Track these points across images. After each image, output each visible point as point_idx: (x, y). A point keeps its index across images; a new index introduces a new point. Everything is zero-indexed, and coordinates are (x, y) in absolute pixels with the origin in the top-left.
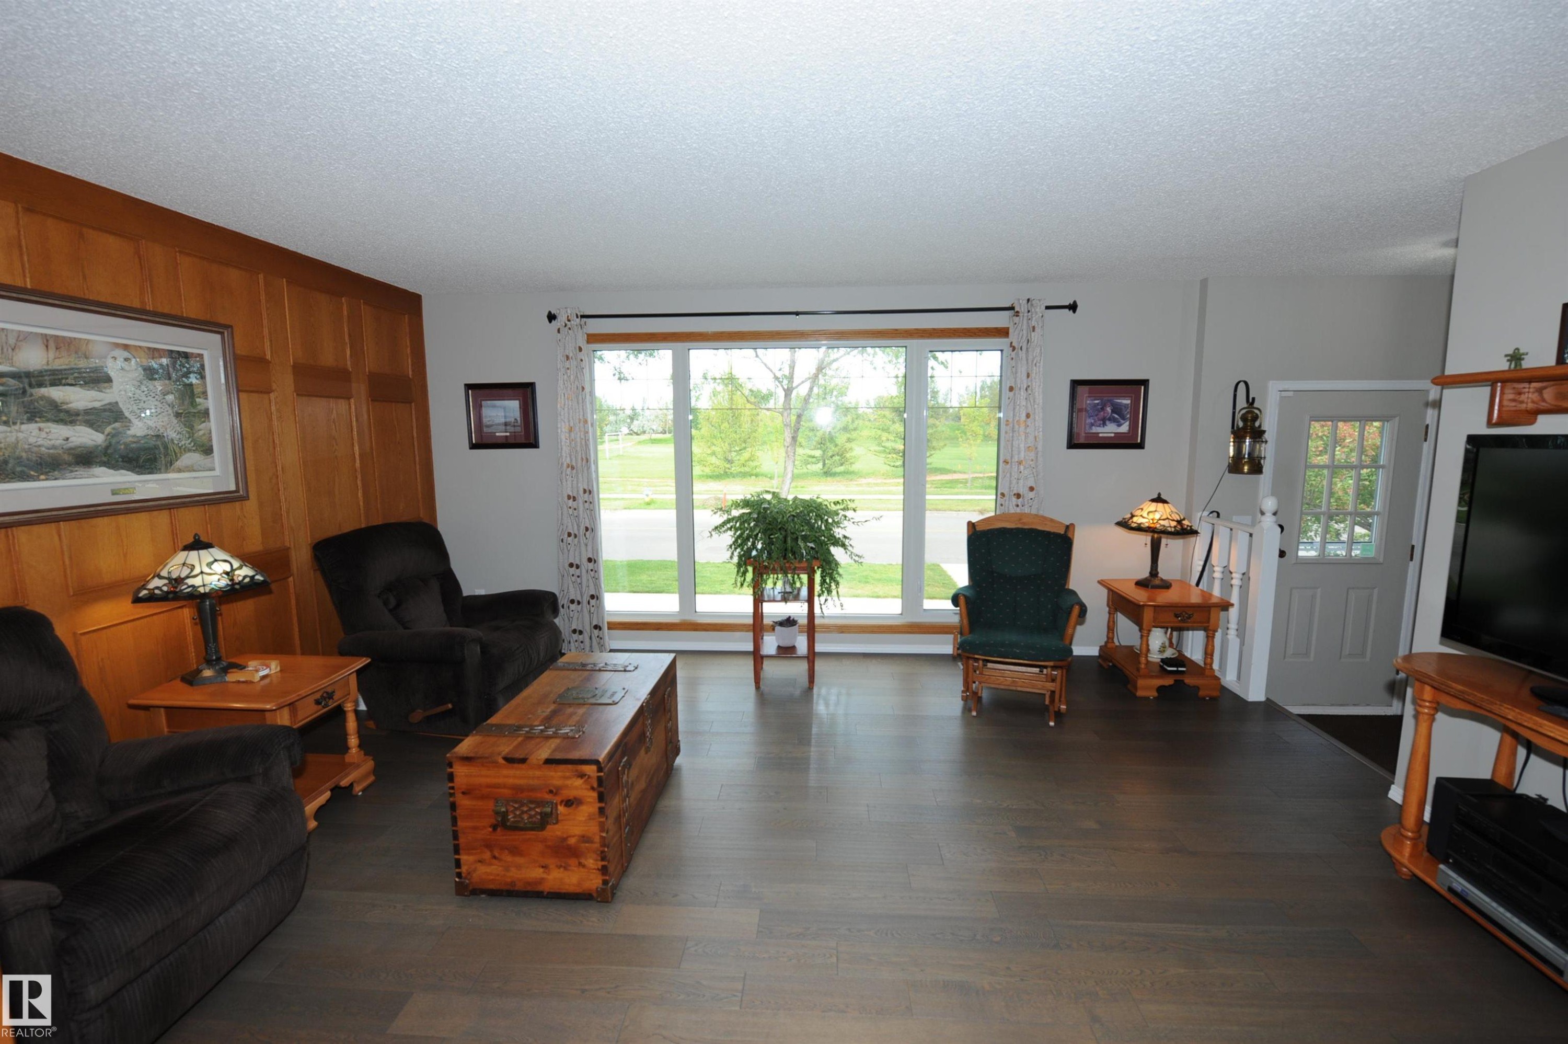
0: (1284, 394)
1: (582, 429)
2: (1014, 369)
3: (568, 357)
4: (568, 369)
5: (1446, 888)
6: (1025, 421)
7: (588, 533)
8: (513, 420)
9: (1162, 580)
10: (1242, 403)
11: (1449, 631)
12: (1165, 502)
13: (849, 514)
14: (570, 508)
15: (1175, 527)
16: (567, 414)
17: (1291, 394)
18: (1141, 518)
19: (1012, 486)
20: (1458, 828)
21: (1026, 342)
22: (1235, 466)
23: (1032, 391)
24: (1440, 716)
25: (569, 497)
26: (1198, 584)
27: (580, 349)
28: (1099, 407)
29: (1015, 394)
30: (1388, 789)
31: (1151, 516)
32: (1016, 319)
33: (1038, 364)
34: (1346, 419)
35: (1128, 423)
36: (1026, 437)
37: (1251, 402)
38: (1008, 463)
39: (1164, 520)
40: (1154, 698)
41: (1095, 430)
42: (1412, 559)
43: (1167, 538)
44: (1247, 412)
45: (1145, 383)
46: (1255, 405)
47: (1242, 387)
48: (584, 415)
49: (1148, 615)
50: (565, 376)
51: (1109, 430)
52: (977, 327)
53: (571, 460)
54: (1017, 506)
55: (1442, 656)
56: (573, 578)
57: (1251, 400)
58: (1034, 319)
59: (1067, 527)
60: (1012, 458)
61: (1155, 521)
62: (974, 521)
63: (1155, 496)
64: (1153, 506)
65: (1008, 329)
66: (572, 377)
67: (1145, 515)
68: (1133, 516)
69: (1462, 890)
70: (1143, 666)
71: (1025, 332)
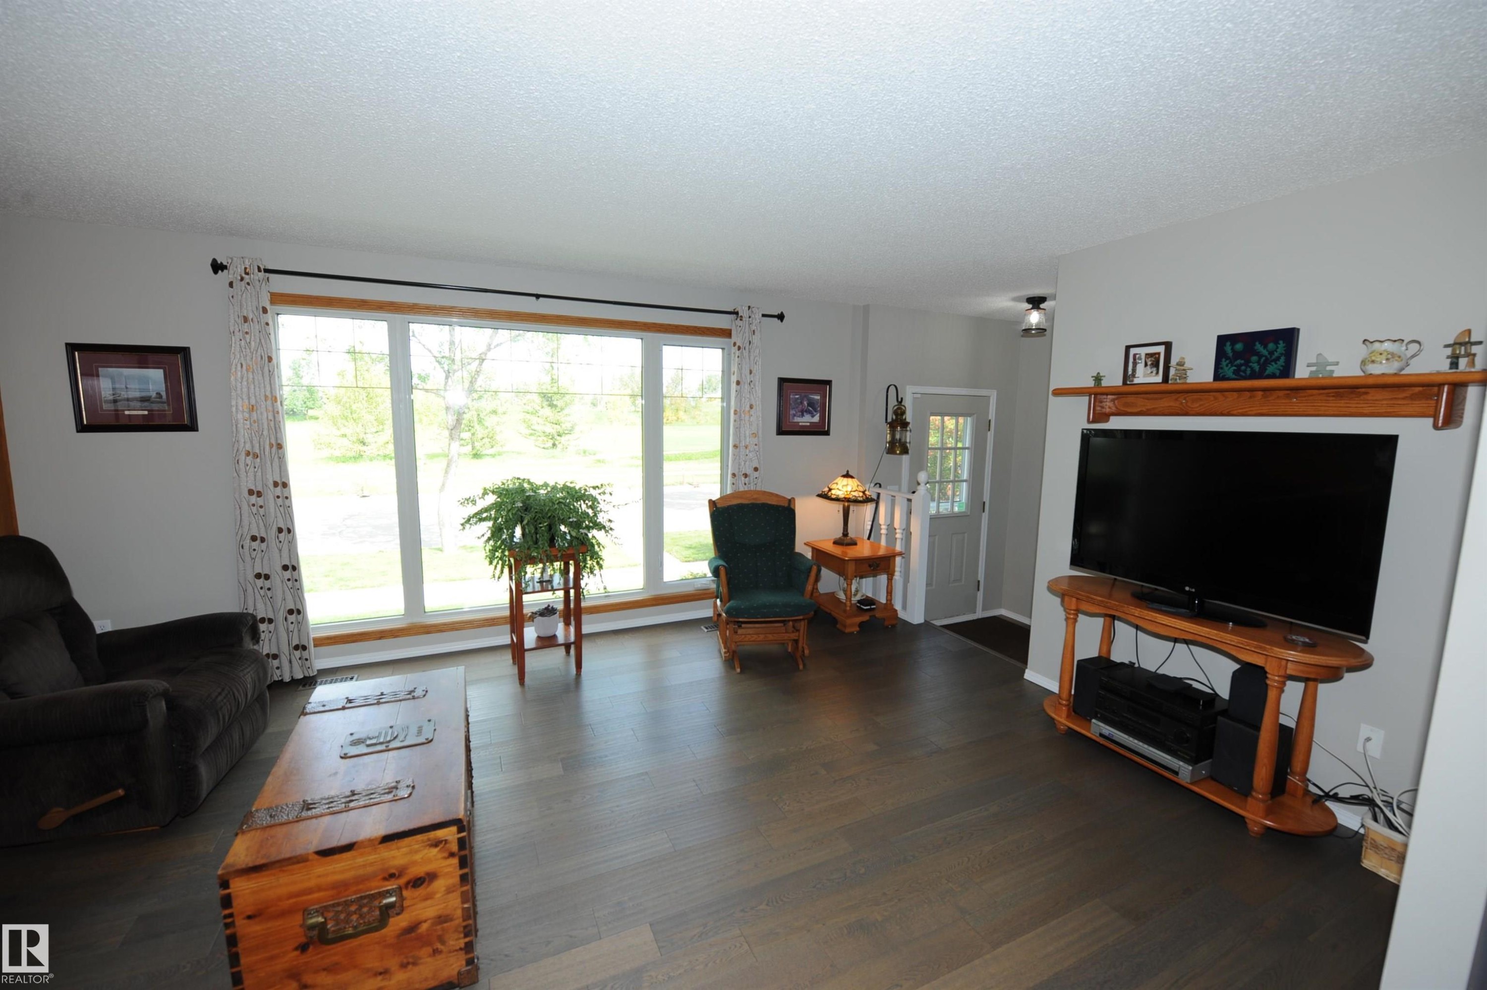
0: (915, 396)
1: (270, 408)
2: (740, 366)
3: (246, 319)
4: (247, 333)
5: (1098, 735)
6: (749, 411)
7: (282, 536)
8: (154, 395)
9: (851, 538)
10: (893, 402)
11: (1077, 560)
12: (852, 477)
13: (607, 497)
14: (254, 505)
15: (862, 497)
16: (245, 390)
17: (919, 396)
18: (838, 491)
19: (741, 467)
20: (1103, 693)
21: (748, 343)
22: (891, 451)
23: (754, 385)
24: (1081, 617)
25: (251, 492)
26: (869, 538)
27: (265, 311)
28: (799, 401)
29: (741, 388)
30: (1024, 672)
31: (845, 489)
32: (738, 322)
33: (757, 363)
34: (948, 415)
35: (818, 415)
36: (751, 424)
37: (900, 402)
38: (737, 447)
39: (854, 491)
40: (857, 632)
41: (797, 419)
42: (984, 511)
43: (854, 506)
44: (898, 408)
45: (829, 383)
46: (903, 404)
47: (892, 389)
48: (271, 392)
49: (851, 568)
50: (243, 342)
51: (806, 420)
52: (705, 326)
53: (253, 447)
54: (745, 484)
55: (1071, 577)
56: (262, 592)
57: (900, 400)
58: (754, 324)
59: (790, 501)
60: (740, 442)
61: (848, 493)
62: (714, 499)
63: (845, 473)
64: (845, 481)
65: (730, 330)
66: (253, 343)
67: (840, 488)
68: (830, 490)
69: (1110, 734)
70: (848, 608)
71: (747, 334)
